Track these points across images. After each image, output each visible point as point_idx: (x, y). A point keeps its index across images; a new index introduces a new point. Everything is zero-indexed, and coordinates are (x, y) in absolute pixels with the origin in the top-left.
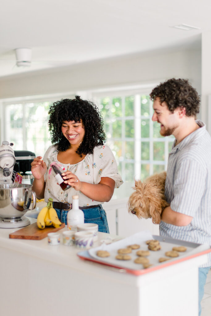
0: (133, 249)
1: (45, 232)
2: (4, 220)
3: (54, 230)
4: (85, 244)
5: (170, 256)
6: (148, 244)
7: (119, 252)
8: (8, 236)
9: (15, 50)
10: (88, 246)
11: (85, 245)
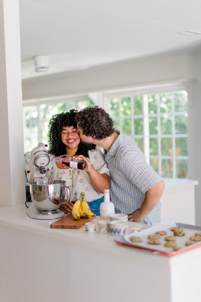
0: (161, 235)
1: (81, 222)
2: (42, 212)
3: (88, 220)
4: (119, 231)
5: (194, 241)
6: (173, 231)
7: (149, 237)
8: (50, 226)
9: (34, 58)
10: (122, 233)
11: (119, 233)
